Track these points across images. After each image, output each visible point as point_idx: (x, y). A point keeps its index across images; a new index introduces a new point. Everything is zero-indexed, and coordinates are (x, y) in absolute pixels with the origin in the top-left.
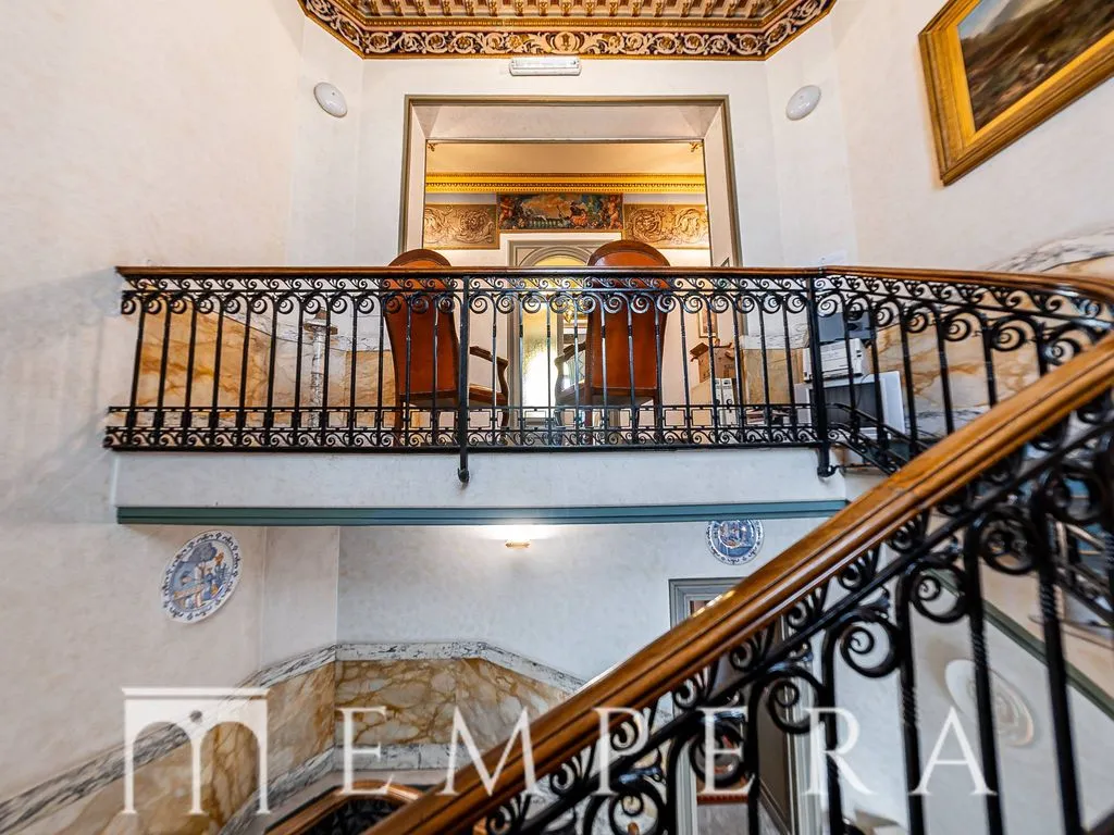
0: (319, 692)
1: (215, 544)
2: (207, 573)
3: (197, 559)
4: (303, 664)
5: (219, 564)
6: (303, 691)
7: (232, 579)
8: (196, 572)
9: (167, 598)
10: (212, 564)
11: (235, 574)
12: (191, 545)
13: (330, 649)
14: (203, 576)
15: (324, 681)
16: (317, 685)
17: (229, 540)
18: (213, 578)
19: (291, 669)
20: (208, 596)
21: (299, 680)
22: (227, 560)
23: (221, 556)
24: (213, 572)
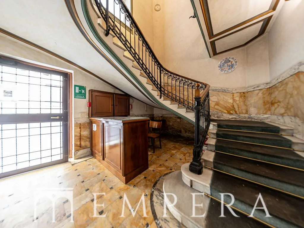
0: (265, 96)
1: (229, 59)
2: (228, 65)
3: (225, 62)
4: (258, 87)
5: (231, 63)
6: (259, 95)
7: (235, 66)
8: (226, 65)
9: (220, 68)
10: (230, 63)
11: (236, 65)
12: (223, 60)
13: (267, 84)
14: (227, 65)
15: (266, 93)
16: (263, 94)
17: (233, 58)
18: (230, 66)
19: (254, 88)
20: (229, 69)
21: (257, 91)
22: (234, 62)
23: (232, 62)
24: (230, 65)
